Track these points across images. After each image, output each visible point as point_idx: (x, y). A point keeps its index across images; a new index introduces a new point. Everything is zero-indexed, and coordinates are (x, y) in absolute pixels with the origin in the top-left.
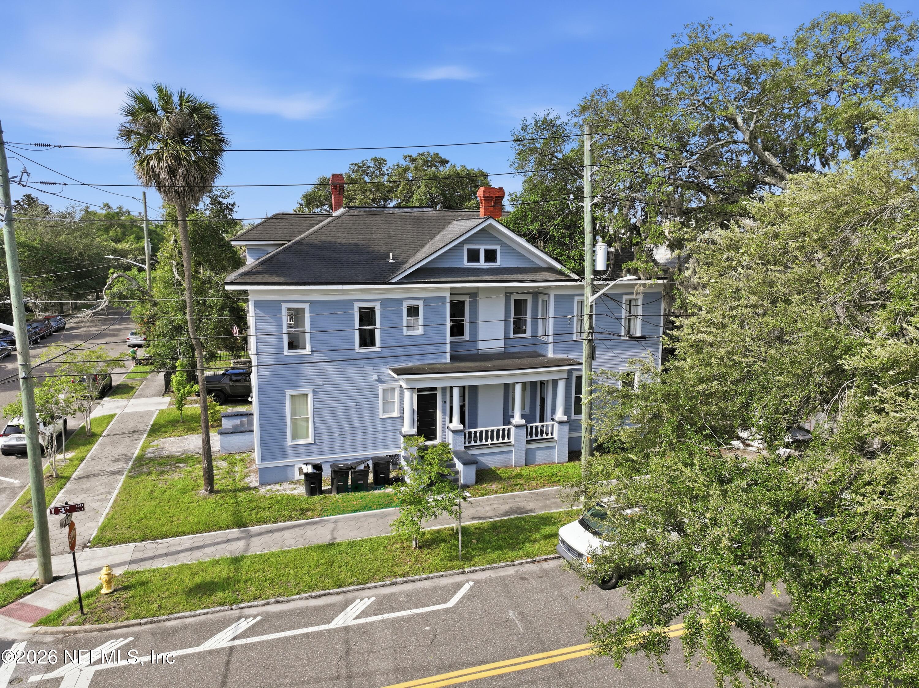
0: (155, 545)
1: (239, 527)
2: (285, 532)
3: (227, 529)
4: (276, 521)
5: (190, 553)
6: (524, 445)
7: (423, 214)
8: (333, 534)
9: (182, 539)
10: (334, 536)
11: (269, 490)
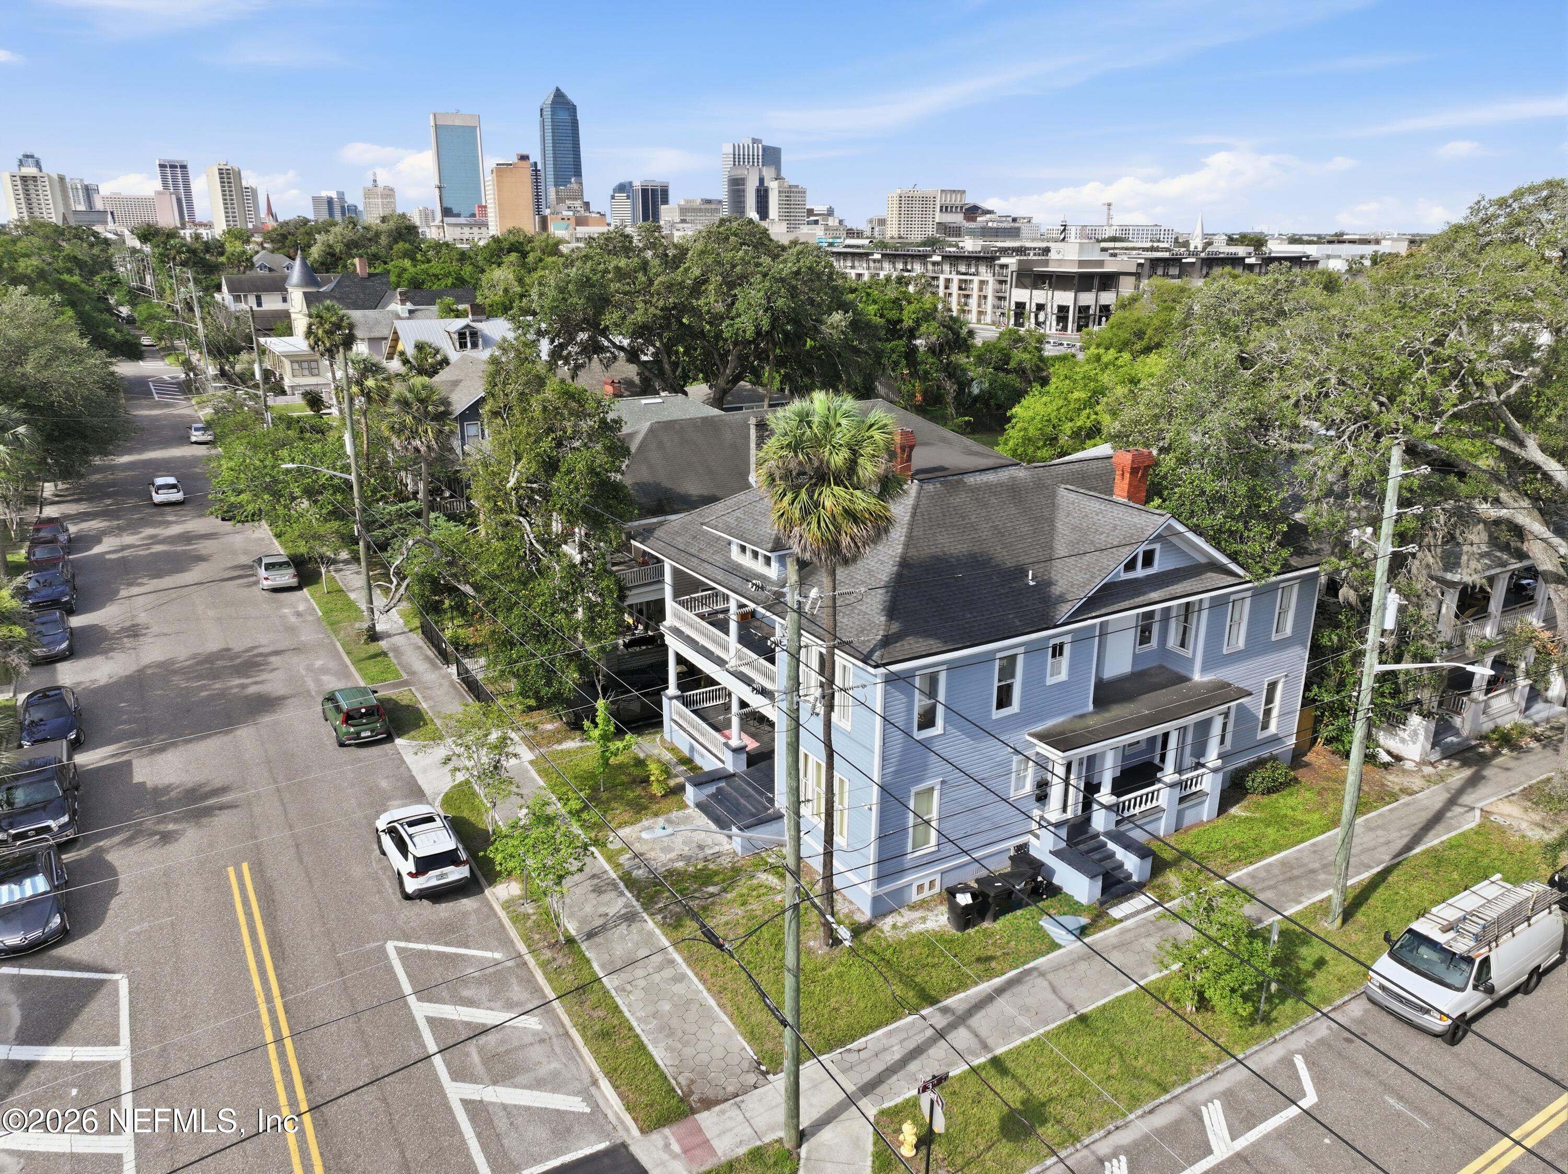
0: (854, 1055)
1: (931, 1004)
2: (997, 1004)
3: (919, 1009)
4: (966, 986)
5: (917, 1062)
6: (1176, 807)
7: (1013, 479)
8: (1061, 999)
9: (878, 1039)
10: (1065, 1003)
11: (894, 927)
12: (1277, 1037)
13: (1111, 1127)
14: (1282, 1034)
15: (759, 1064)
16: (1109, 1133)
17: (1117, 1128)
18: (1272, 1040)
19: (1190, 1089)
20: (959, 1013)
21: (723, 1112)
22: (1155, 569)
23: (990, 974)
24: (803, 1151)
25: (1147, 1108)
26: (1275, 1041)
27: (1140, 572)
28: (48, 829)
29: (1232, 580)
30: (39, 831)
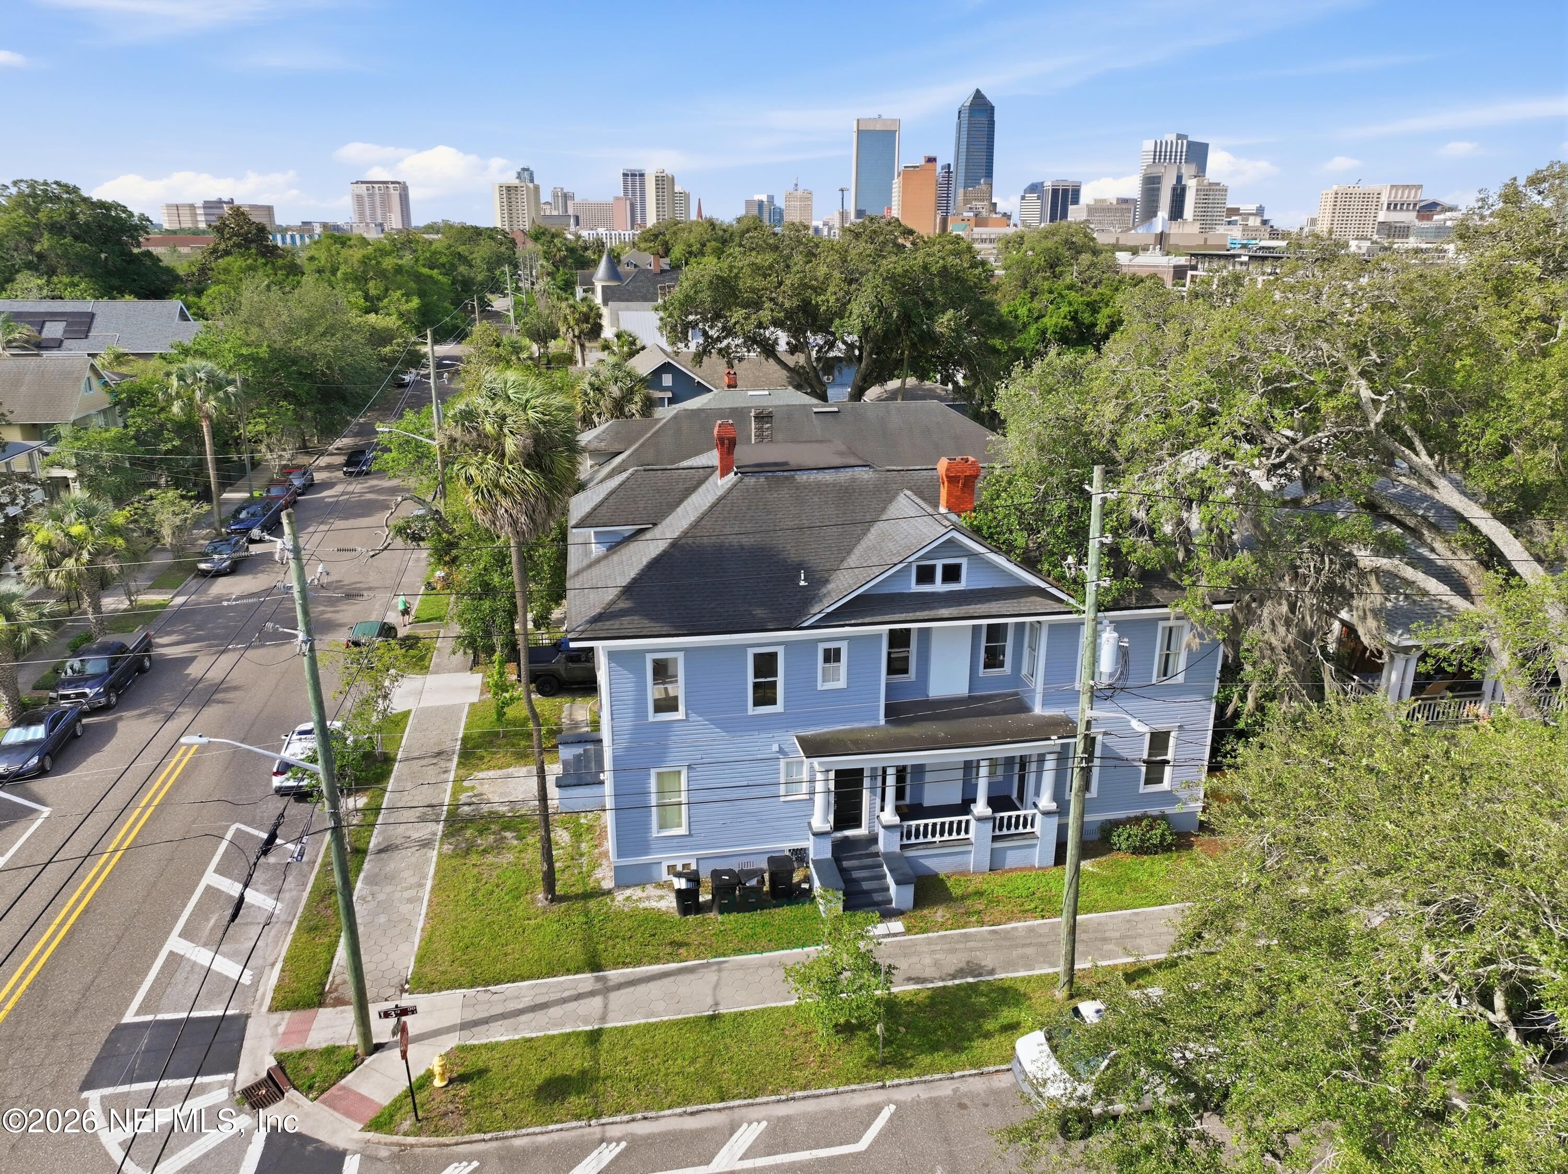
0: (488, 996)
1: (593, 971)
2: (651, 985)
3: (576, 973)
4: (639, 963)
5: (531, 1015)
6: (988, 844)
7: (853, 480)
8: (714, 995)
9: (520, 988)
10: (715, 1000)
11: (628, 899)
12: (888, 1083)
13: (639, 1116)
14: (896, 1081)
15: (407, 982)
16: (633, 1120)
17: (645, 1118)
18: (880, 1084)
19: (752, 1105)
20: (611, 983)
21: (342, 1012)
22: (962, 585)
23: (672, 957)
24: (369, 1060)
25: (689, 1109)
26: (883, 1087)
27: (939, 586)
28: (84, 695)
29: (1057, 607)
30: (79, 695)
